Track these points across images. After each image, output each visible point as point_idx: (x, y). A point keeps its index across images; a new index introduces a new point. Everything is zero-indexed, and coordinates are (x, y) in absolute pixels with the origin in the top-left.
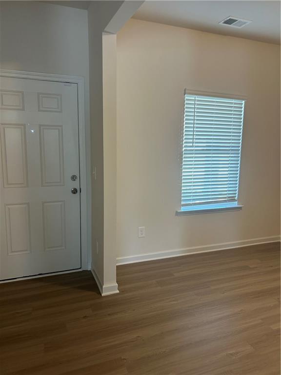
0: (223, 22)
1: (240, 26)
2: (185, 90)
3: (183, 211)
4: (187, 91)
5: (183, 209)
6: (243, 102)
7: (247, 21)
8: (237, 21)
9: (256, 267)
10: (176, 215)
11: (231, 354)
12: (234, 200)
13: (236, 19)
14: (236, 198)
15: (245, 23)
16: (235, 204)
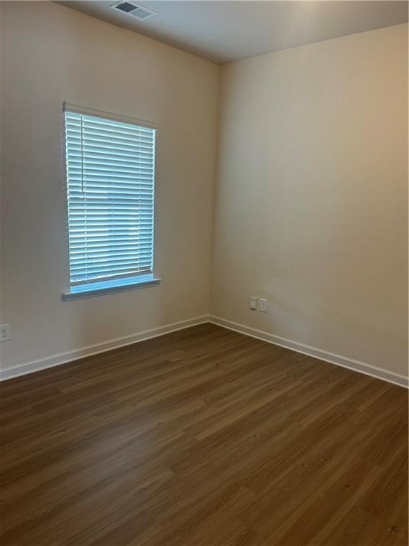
0: (116, 5)
1: (142, 17)
2: (64, 104)
3: (74, 292)
4: (67, 106)
5: (74, 290)
6: (154, 131)
7: (151, 12)
8: (136, 8)
9: (179, 361)
10: (62, 300)
11: (145, 489)
12: (149, 272)
13: (136, 6)
14: (151, 269)
15: (148, 14)
16: (150, 278)
